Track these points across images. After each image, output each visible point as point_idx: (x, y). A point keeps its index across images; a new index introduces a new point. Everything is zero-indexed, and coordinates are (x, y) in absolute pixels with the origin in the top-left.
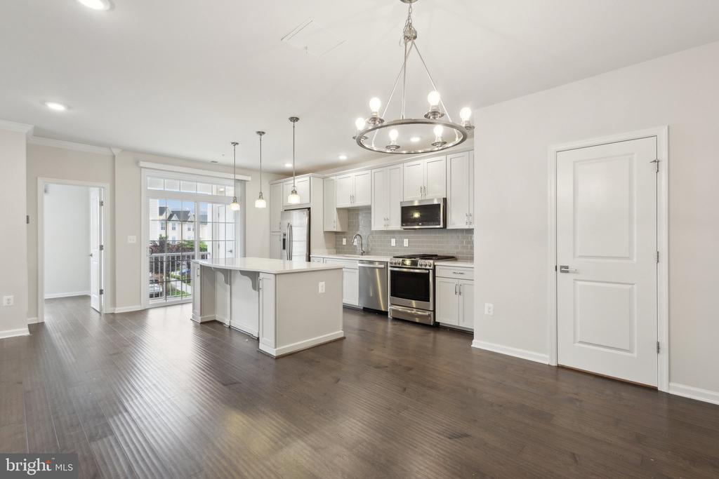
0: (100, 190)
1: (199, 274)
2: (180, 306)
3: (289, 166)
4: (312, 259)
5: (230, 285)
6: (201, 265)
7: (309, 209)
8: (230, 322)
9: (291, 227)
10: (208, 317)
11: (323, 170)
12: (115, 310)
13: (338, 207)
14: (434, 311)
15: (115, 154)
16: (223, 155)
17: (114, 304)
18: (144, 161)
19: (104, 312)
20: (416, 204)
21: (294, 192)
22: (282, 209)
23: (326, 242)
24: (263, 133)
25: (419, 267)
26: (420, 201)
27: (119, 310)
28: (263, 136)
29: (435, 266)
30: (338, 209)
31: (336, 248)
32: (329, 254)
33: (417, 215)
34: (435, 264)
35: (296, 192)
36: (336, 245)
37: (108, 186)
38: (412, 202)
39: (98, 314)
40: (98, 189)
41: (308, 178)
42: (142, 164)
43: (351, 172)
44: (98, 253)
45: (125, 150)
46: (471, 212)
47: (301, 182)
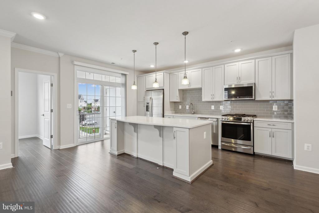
0: (51, 77)
1: (116, 126)
2: (94, 143)
3: (152, 66)
4: (165, 116)
5: (137, 133)
6: (117, 121)
7: (163, 89)
8: (137, 155)
9: (152, 99)
10: (121, 152)
11: (170, 69)
12: (60, 147)
13: (179, 89)
14: (253, 146)
15: (60, 56)
16: (121, 59)
17: (59, 144)
18: (76, 61)
19: (54, 148)
20: (233, 86)
21: (185, 77)
22: (145, 90)
23: (171, 107)
24: (158, 43)
25: (242, 121)
26: (236, 85)
27: (62, 147)
28: (157, 46)
29: (253, 121)
30: (179, 90)
31: (175, 110)
32: (172, 113)
33: (233, 92)
34: (254, 119)
35: (187, 77)
36: (175, 109)
37: (56, 75)
38: (231, 85)
39: (50, 150)
40: (50, 76)
41: (162, 73)
42: (76, 63)
43: (189, 70)
44: (50, 114)
45: (66, 54)
46: (273, 90)
47: (159, 75)
